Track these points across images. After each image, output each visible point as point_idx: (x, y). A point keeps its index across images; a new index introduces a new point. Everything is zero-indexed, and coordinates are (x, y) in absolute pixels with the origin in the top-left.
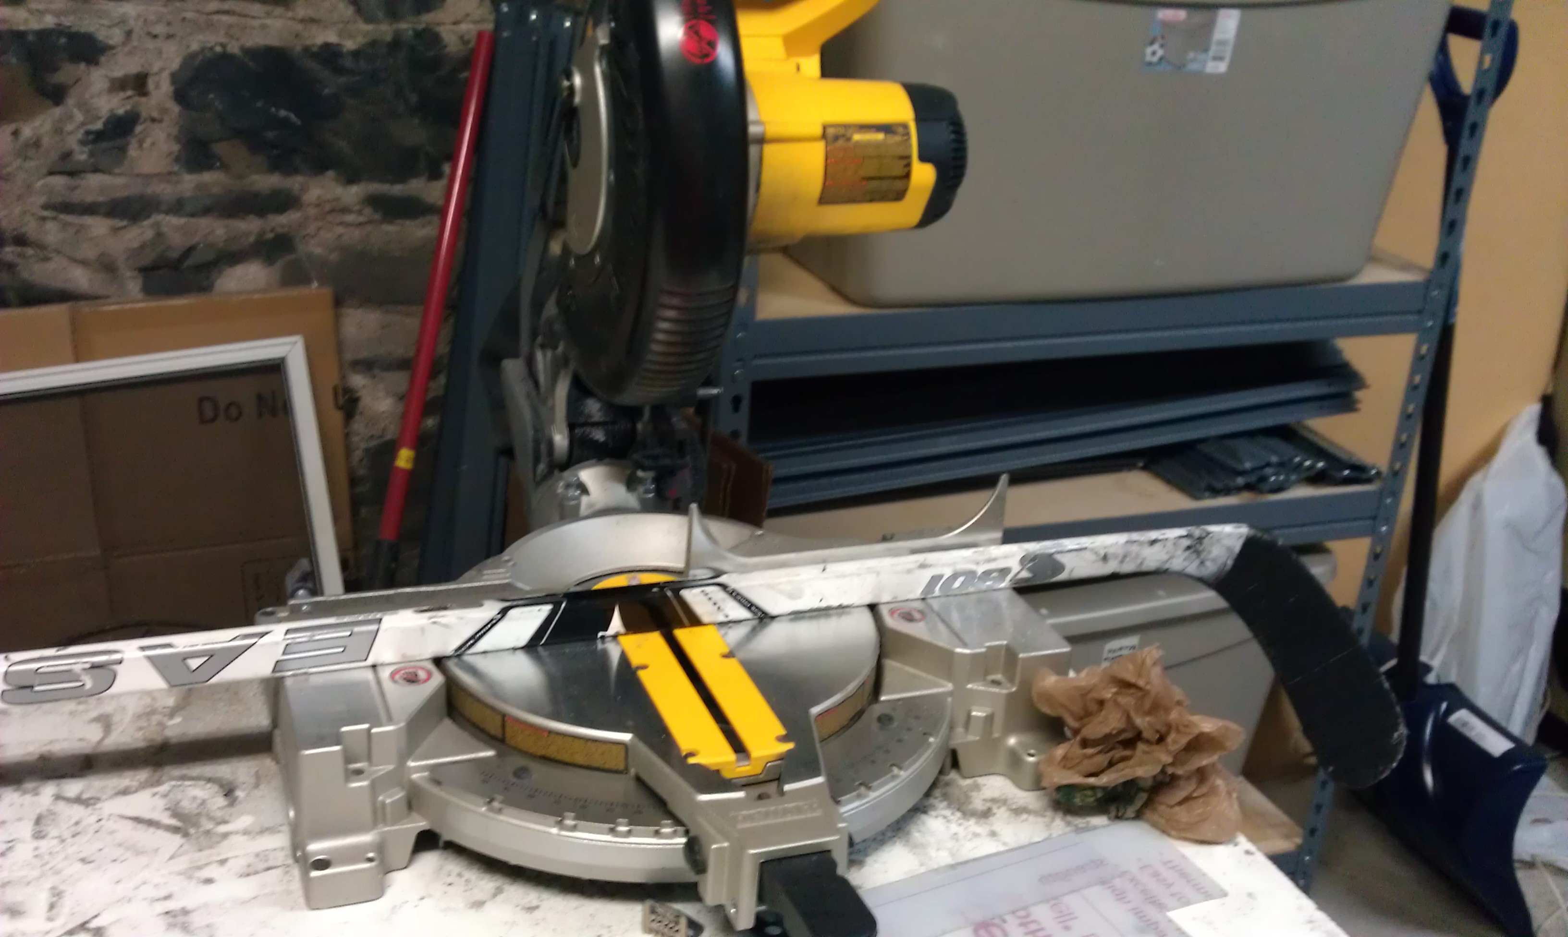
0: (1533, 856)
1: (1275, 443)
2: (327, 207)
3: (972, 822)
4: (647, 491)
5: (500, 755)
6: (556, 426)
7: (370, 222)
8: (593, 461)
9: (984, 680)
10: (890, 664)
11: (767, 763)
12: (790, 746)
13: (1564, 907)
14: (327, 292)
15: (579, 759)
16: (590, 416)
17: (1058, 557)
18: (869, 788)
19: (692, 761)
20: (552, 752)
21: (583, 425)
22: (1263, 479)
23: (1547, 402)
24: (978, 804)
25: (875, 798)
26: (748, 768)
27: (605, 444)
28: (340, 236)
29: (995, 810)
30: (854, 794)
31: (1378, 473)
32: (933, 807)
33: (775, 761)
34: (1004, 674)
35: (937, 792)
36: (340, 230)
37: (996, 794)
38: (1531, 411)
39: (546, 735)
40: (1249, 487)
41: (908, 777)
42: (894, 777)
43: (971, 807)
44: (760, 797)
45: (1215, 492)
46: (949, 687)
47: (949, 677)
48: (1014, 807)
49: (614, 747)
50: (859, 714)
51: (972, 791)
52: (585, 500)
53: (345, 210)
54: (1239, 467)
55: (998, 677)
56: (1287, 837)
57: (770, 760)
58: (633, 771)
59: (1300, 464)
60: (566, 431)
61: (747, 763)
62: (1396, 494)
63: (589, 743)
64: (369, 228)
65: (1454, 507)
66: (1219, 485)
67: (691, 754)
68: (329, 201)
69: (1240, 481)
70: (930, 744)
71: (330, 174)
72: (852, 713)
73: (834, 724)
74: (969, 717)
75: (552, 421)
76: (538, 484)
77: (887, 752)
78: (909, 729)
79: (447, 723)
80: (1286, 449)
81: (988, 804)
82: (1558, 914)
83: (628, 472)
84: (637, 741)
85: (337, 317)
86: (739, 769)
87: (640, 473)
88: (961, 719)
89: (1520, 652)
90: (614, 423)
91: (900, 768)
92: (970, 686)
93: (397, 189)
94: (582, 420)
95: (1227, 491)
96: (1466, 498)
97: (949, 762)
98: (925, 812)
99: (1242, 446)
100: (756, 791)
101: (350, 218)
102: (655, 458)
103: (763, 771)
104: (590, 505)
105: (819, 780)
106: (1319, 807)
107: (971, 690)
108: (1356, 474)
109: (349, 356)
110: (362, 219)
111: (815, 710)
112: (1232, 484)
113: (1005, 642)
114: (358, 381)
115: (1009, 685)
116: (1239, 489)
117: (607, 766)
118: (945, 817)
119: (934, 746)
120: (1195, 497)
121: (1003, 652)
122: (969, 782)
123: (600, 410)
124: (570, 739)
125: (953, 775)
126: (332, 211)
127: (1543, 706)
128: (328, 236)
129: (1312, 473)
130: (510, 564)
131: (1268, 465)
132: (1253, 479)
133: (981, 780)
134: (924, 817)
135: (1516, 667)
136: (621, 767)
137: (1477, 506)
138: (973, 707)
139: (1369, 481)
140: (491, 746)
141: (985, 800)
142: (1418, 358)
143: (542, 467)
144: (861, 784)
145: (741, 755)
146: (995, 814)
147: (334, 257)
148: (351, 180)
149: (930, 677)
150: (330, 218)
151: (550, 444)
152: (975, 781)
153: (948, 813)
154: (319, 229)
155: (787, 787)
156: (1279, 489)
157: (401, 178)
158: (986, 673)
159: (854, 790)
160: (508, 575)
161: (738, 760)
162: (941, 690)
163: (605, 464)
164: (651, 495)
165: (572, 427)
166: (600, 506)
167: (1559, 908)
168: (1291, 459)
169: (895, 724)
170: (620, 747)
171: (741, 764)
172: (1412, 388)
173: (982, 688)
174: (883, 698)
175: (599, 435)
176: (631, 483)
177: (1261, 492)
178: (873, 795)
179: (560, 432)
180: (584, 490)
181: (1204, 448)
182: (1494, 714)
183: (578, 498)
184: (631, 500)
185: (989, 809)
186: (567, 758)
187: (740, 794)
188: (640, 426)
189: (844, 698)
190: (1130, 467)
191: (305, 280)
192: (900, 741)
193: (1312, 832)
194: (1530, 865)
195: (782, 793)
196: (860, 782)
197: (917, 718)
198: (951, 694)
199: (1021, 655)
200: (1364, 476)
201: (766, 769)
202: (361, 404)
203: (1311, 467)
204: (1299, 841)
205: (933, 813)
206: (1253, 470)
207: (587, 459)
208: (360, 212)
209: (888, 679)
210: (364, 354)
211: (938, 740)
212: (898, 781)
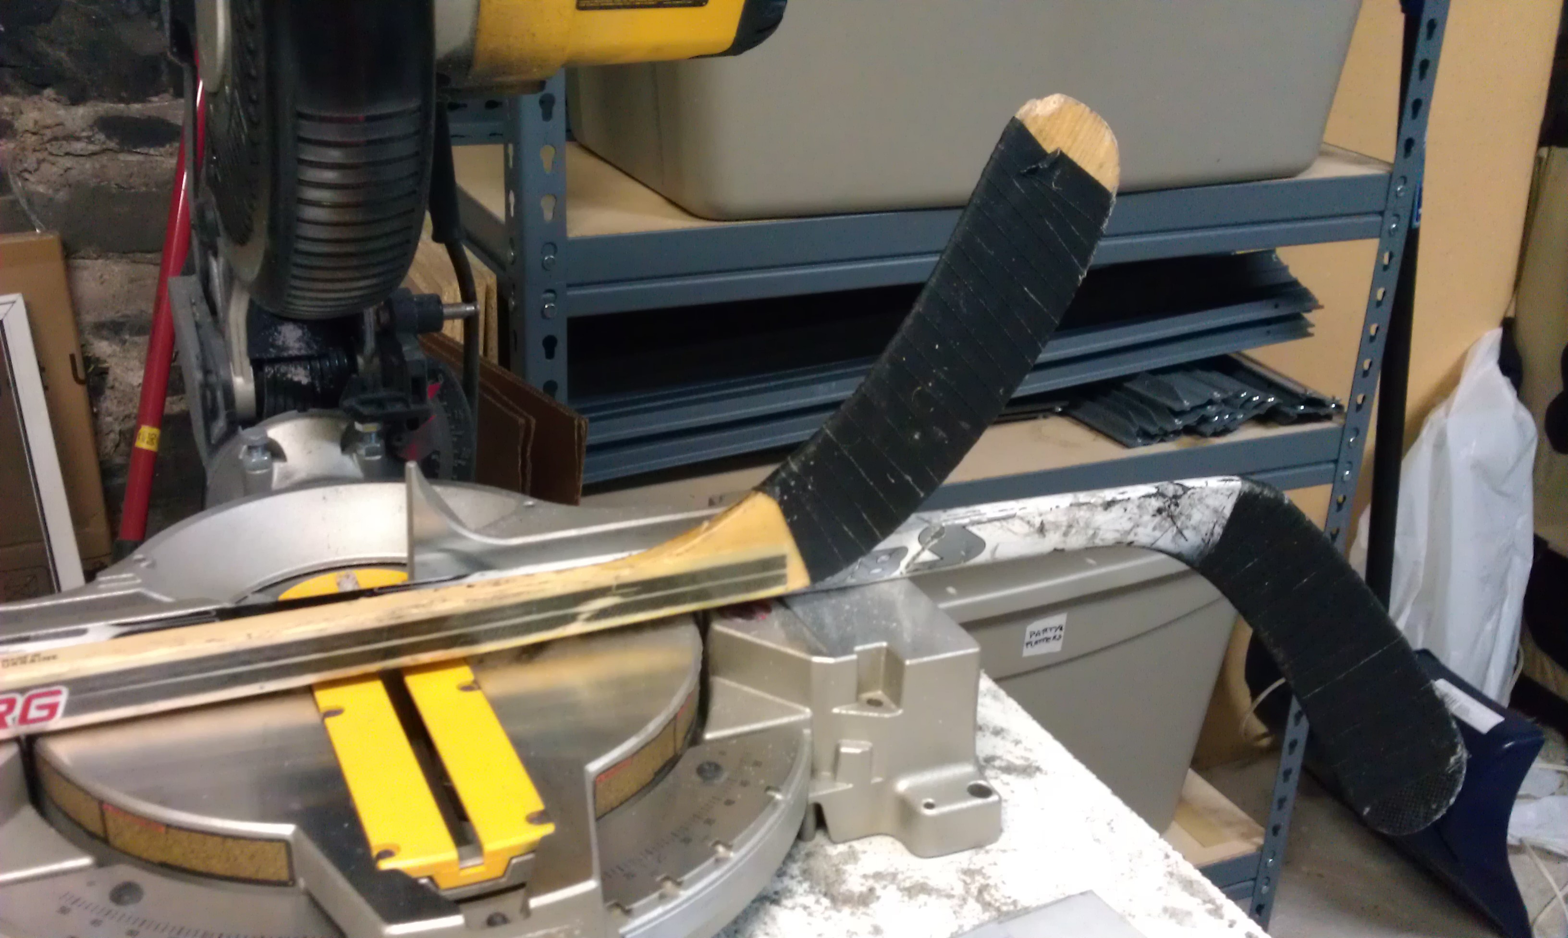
0: (1521, 840)
1: (1216, 377)
2: (48, 133)
3: (846, 910)
4: (370, 453)
5: (100, 863)
6: (233, 365)
7: (104, 151)
8: (294, 412)
9: (857, 699)
10: (721, 684)
11: (512, 858)
12: (548, 829)
13: (1560, 895)
14: (52, 237)
15: (218, 867)
16: (285, 348)
17: (974, 530)
18: (679, 884)
19: (385, 865)
20: (176, 856)
21: (273, 361)
22: (1205, 420)
23: (1508, 326)
24: (854, 883)
25: (689, 898)
26: (481, 869)
27: (311, 385)
28: (67, 170)
29: (879, 891)
30: (655, 895)
31: (1339, 407)
32: (789, 892)
33: (521, 855)
34: (883, 690)
35: (795, 869)
36: (67, 162)
37: (881, 866)
38: (1495, 334)
39: (163, 830)
40: (1188, 430)
41: (741, 860)
42: (719, 862)
43: (844, 888)
44: (491, 922)
45: (1149, 437)
46: (807, 712)
47: (806, 698)
48: (907, 884)
49: (268, 846)
50: (672, 763)
51: (846, 863)
52: (278, 467)
53: (73, 137)
54: (1176, 407)
55: (878, 694)
56: (1246, 836)
57: (516, 853)
58: (302, 883)
59: (1249, 399)
60: (250, 371)
61: (477, 861)
62: (1358, 432)
63: (230, 843)
64: (104, 159)
65: (1416, 445)
66: (1152, 429)
67: (387, 854)
68: (48, 127)
69: (1178, 422)
70: (776, 804)
71: (49, 92)
72: (659, 763)
73: (629, 783)
74: (837, 754)
75: (228, 358)
76: (214, 448)
77: (709, 822)
78: (744, 784)
79: (28, 813)
80: (1230, 384)
81: (871, 882)
82: (1554, 902)
83: (343, 426)
84: (302, 836)
85: (69, 270)
86: (464, 873)
87: (358, 426)
88: (826, 758)
89: (1493, 609)
90: (321, 357)
91: (729, 847)
92: (836, 710)
93: (136, 109)
94: (273, 353)
95: (1163, 436)
96: (1427, 436)
97: (811, 821)
98: (776, 902)
99: (1178, 380)
100: (484, 910)
101: (78, 146)
102: (380, 403)
103: (505, 872)
104: (286, 475)
105: (591, 885)
106: (1282, 802)
107: (839, 715)
108: (1311, 410)
109: (89, 318)
110: (92, 148)
111: (594, 767)
112: (1169, 428)
113: (884, 644)
114: (103, 348)
115: (893, 706)
116: (1177, 433)
117: (261, 876)
118: (805, 908)
119: (782, 806)
120: (1127, 446)
121: (883, 658)
122: (842, 848)
123: (299, 340)
124: (201, 836)
125: (820, 838)
126: (55, 139)
127: (1515, 669)
128: (51, 171)
129: (1261, 411)
130: (143, 565)
131: (1211, 402)
132: (1191, 420)
133: (857, 845)
134: (775, 910)
135: (1489, 627)
136: (284, 875)
137: (1440, 445)
138: (844, 741)
139: (1328, 417)
140: (85, 850)
141: (865, 876)
142: (1381, 269)
143: (220, 425)
144: (667, 878)
145: (466, 849)
146: (878, 898)
147: (62, 196)
148: (76, 100)
149: (779, 700)
150: (53, 148)
151: (228, 390)
152: (850, 847)
153: (810, 900)
154: (40, 162)
155: (535, 902)
156: (1225, 431)
157: (141, 96)
158: (861, 688)
159: (654, 890)
160: (139, 581)
161: (461, 858)
162: (793, 718)
163: (312, 416)
164: (378, 457)
165: (257, 365)
166: (301, 475)
167: (1555, 896)
168: (1237, 396)
169: (725, 776)
170: (278, 845)
171: (469, 863)
172: (1374, 305)
173: (853, 712)
174: (709, 736)
175: (300, 375)
176: (348, 442)
177: (1203, 435)
178: (684, 894)
179: (242, 374)
180: (275, 452)
181: (1135, 387)
182: (1468, 677)
183: (268, 466)
184: (350, 464)
185: (871, 890)
186: (201, 867)
187: (456, 920)
188: (360, 360)
189: (643, 744)
190: (1048, 412)
191: (26, 226)
192: (729, 803)
193: (1276, 830)
194: (1520, 849)
195: (526, 911)
196: (663, 876)
197: (757, 764)
198: (809, 723)
199: (908, 662)
200: (1322, 412)
201: (510, 869)
202: (110, 378)
203: (1262, 403)
204: (1260, 841)
205: (788, 903)
206: (1193, 409)
207: (285, 410)
208: (90, 140)
209: (717, 707)
210: (109, 315)
211: (789, 796)
212: (725, 867)
